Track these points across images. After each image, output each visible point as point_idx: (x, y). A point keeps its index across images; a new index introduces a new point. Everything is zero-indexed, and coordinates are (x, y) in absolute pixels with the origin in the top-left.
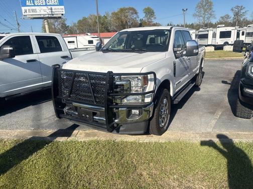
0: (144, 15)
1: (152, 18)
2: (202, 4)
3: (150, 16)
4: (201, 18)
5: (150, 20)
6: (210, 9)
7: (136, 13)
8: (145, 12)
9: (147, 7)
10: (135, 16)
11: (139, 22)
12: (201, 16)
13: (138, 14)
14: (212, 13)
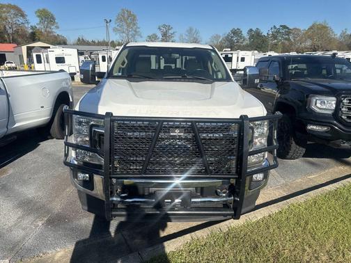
0: (38, 20)
1: (52, 27)
2: (123, 16)
3: (48, 23)
4: (124, 35)
5: (48, 29)
6: (134, 24)
7: (23, 15)
8: (39, 16)
9: (41, 9)
10: (21, 20)
11: (30, 31)
12: (123, 32)
13: (28, 18)
14: (138, 30)
